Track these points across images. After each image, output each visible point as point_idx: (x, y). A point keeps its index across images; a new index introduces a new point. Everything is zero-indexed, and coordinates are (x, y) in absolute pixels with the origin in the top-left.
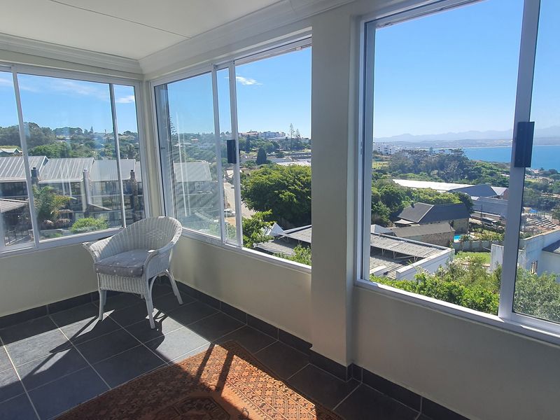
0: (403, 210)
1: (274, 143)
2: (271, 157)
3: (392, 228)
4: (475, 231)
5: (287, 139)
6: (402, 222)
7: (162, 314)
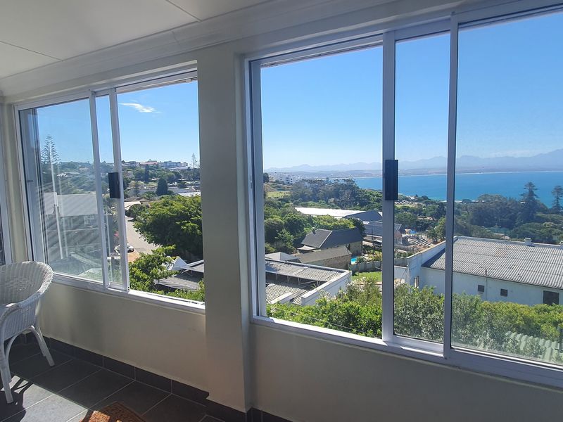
0: (305, 236)
1: (176, 173)
2: (173, 187)
3: (296, 254)
4: (368, 253)
5: (189, 169)
6: (305, 248)
7: (25, 382)
